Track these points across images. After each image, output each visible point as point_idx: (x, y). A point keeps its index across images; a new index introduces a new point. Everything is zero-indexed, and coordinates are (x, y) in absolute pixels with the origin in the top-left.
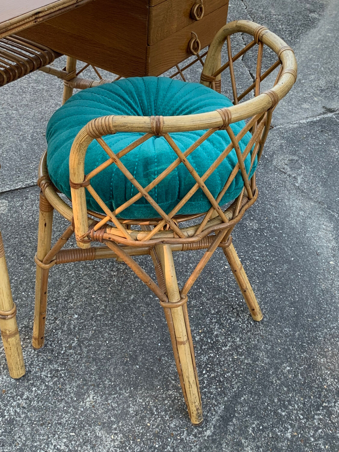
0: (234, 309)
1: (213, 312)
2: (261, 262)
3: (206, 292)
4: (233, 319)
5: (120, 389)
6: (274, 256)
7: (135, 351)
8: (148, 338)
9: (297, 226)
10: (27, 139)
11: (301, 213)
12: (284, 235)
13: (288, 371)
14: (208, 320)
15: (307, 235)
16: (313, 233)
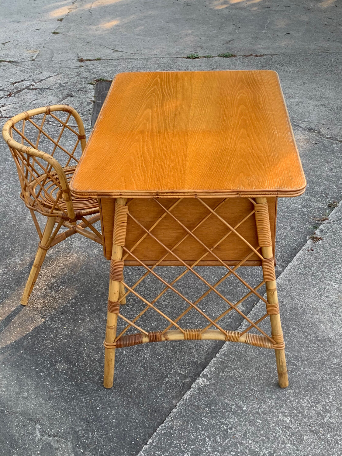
0: (49, 307)
1: (60, 301)
2: (43, 341)
3: (70, 309)
4: (46, 302)
5: (85, 258)
6: (36, 348)
7: (89, 271)
8: (87, 278)
9: (26, 380)
10: (294, 360)
11: (26, 395)
12: (34, 368)
13: (7, 292)
14: (60, 296)
15: (16, 376)
16: (12, 380)
